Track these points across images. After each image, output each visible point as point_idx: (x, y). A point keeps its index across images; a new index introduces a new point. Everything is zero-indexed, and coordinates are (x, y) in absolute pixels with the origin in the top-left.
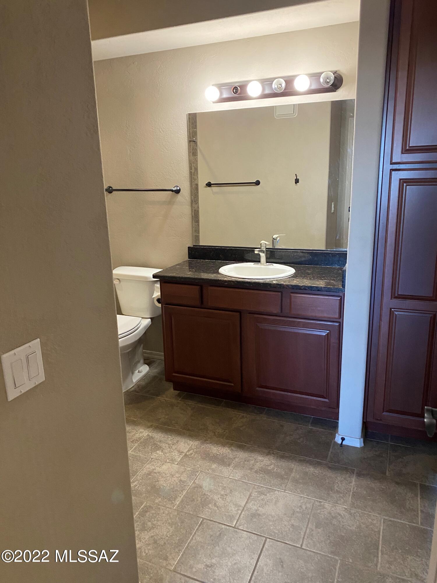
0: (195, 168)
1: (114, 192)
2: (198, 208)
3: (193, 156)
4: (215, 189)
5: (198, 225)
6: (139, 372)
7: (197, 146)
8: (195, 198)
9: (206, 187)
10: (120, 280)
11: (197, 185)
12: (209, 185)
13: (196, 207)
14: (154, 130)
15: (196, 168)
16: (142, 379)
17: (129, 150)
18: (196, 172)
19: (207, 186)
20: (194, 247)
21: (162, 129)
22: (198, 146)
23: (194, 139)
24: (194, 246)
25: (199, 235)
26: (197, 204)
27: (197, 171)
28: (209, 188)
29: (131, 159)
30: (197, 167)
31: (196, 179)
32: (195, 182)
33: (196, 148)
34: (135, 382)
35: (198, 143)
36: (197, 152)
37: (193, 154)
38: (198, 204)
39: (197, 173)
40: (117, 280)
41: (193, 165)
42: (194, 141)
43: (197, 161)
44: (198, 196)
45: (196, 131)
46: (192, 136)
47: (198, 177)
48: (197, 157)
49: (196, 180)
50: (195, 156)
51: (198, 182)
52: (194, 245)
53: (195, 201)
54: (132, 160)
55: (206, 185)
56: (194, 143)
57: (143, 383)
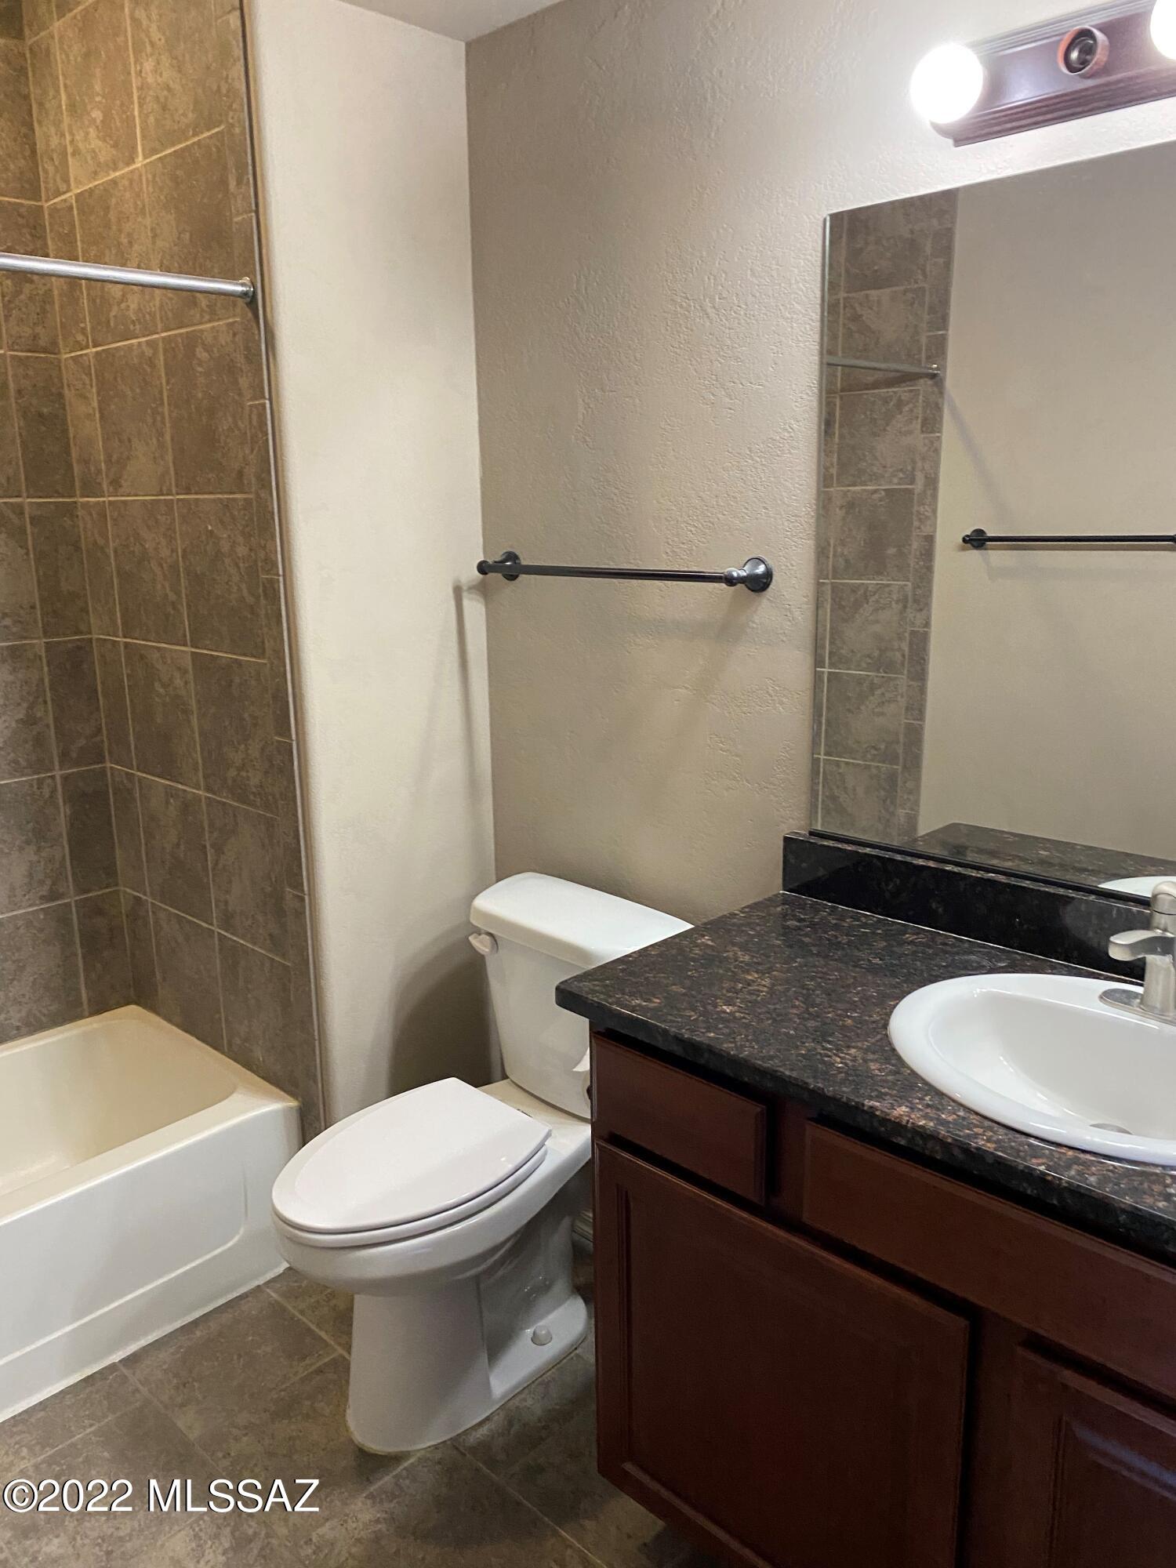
0: (926, 477)
1: (523, 577)
2: (927, 624)
3: (923, 432)
4: (997, 557)
5: (922, 691)
6: (535, 1339)
7: (941, 393)
8: (919, 587)
9: (963, 549)
10: (496, 941)
11: (930, 539)
12: (977, 540)
13: (918, 622)
14: (681, 306)
15: (933, 476)
16: (538, 1382)
17: (583, 401)
18: (929, 492)
19: (969, 545)
20: (813, 840)
21: (712, 300)
22: (946, 397)
23: (932, 369)
24: (811, 834)
25: (922, 727)
26: (924, 611)
27: (935, 489)
28: (976, 553)
29: (587, 439)
30: (937, 474)
31: (927, 518)
32: (922, 527)
33: (937, 404)
34: (503, 1397)
35: (949, 383)
36: (941, 417)
37: (923, 424)
38: (929, 610)
39: (935, 497)
40: (488, 937)
41: (919, 464)
42: (933, 376)
43: (937, 451)
44: (930, 582)
45: (944, 338)
46: (928, 358)
47: (934, 511)
48: (938, 434)
49: (929, 522)
50: (933, 432)
51: (935, 531)
52: (819, 827)
53: (916, 601)
54: (591, 445)
55: (964, 540)
56: (930, 382)
57: (535, 1407)
